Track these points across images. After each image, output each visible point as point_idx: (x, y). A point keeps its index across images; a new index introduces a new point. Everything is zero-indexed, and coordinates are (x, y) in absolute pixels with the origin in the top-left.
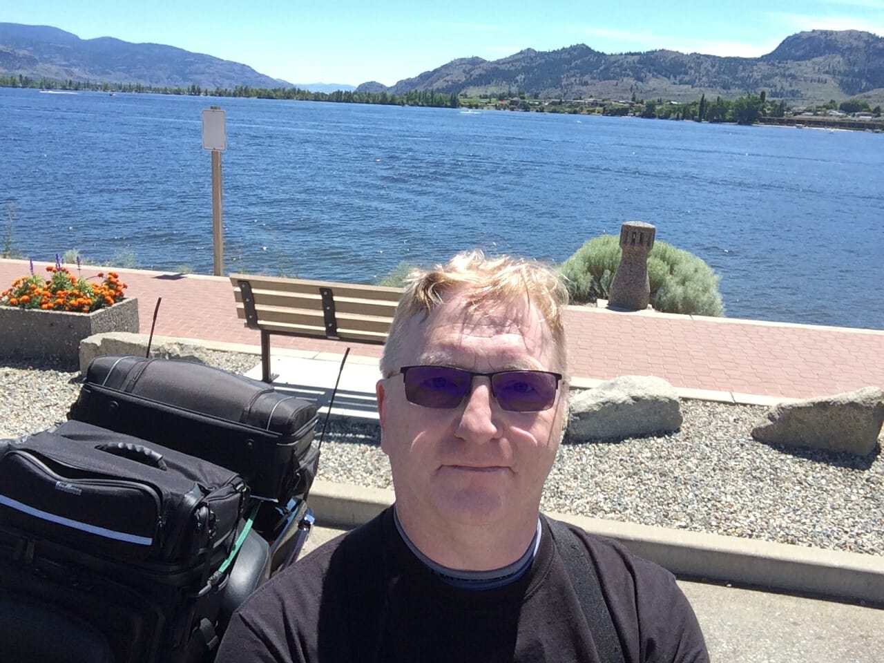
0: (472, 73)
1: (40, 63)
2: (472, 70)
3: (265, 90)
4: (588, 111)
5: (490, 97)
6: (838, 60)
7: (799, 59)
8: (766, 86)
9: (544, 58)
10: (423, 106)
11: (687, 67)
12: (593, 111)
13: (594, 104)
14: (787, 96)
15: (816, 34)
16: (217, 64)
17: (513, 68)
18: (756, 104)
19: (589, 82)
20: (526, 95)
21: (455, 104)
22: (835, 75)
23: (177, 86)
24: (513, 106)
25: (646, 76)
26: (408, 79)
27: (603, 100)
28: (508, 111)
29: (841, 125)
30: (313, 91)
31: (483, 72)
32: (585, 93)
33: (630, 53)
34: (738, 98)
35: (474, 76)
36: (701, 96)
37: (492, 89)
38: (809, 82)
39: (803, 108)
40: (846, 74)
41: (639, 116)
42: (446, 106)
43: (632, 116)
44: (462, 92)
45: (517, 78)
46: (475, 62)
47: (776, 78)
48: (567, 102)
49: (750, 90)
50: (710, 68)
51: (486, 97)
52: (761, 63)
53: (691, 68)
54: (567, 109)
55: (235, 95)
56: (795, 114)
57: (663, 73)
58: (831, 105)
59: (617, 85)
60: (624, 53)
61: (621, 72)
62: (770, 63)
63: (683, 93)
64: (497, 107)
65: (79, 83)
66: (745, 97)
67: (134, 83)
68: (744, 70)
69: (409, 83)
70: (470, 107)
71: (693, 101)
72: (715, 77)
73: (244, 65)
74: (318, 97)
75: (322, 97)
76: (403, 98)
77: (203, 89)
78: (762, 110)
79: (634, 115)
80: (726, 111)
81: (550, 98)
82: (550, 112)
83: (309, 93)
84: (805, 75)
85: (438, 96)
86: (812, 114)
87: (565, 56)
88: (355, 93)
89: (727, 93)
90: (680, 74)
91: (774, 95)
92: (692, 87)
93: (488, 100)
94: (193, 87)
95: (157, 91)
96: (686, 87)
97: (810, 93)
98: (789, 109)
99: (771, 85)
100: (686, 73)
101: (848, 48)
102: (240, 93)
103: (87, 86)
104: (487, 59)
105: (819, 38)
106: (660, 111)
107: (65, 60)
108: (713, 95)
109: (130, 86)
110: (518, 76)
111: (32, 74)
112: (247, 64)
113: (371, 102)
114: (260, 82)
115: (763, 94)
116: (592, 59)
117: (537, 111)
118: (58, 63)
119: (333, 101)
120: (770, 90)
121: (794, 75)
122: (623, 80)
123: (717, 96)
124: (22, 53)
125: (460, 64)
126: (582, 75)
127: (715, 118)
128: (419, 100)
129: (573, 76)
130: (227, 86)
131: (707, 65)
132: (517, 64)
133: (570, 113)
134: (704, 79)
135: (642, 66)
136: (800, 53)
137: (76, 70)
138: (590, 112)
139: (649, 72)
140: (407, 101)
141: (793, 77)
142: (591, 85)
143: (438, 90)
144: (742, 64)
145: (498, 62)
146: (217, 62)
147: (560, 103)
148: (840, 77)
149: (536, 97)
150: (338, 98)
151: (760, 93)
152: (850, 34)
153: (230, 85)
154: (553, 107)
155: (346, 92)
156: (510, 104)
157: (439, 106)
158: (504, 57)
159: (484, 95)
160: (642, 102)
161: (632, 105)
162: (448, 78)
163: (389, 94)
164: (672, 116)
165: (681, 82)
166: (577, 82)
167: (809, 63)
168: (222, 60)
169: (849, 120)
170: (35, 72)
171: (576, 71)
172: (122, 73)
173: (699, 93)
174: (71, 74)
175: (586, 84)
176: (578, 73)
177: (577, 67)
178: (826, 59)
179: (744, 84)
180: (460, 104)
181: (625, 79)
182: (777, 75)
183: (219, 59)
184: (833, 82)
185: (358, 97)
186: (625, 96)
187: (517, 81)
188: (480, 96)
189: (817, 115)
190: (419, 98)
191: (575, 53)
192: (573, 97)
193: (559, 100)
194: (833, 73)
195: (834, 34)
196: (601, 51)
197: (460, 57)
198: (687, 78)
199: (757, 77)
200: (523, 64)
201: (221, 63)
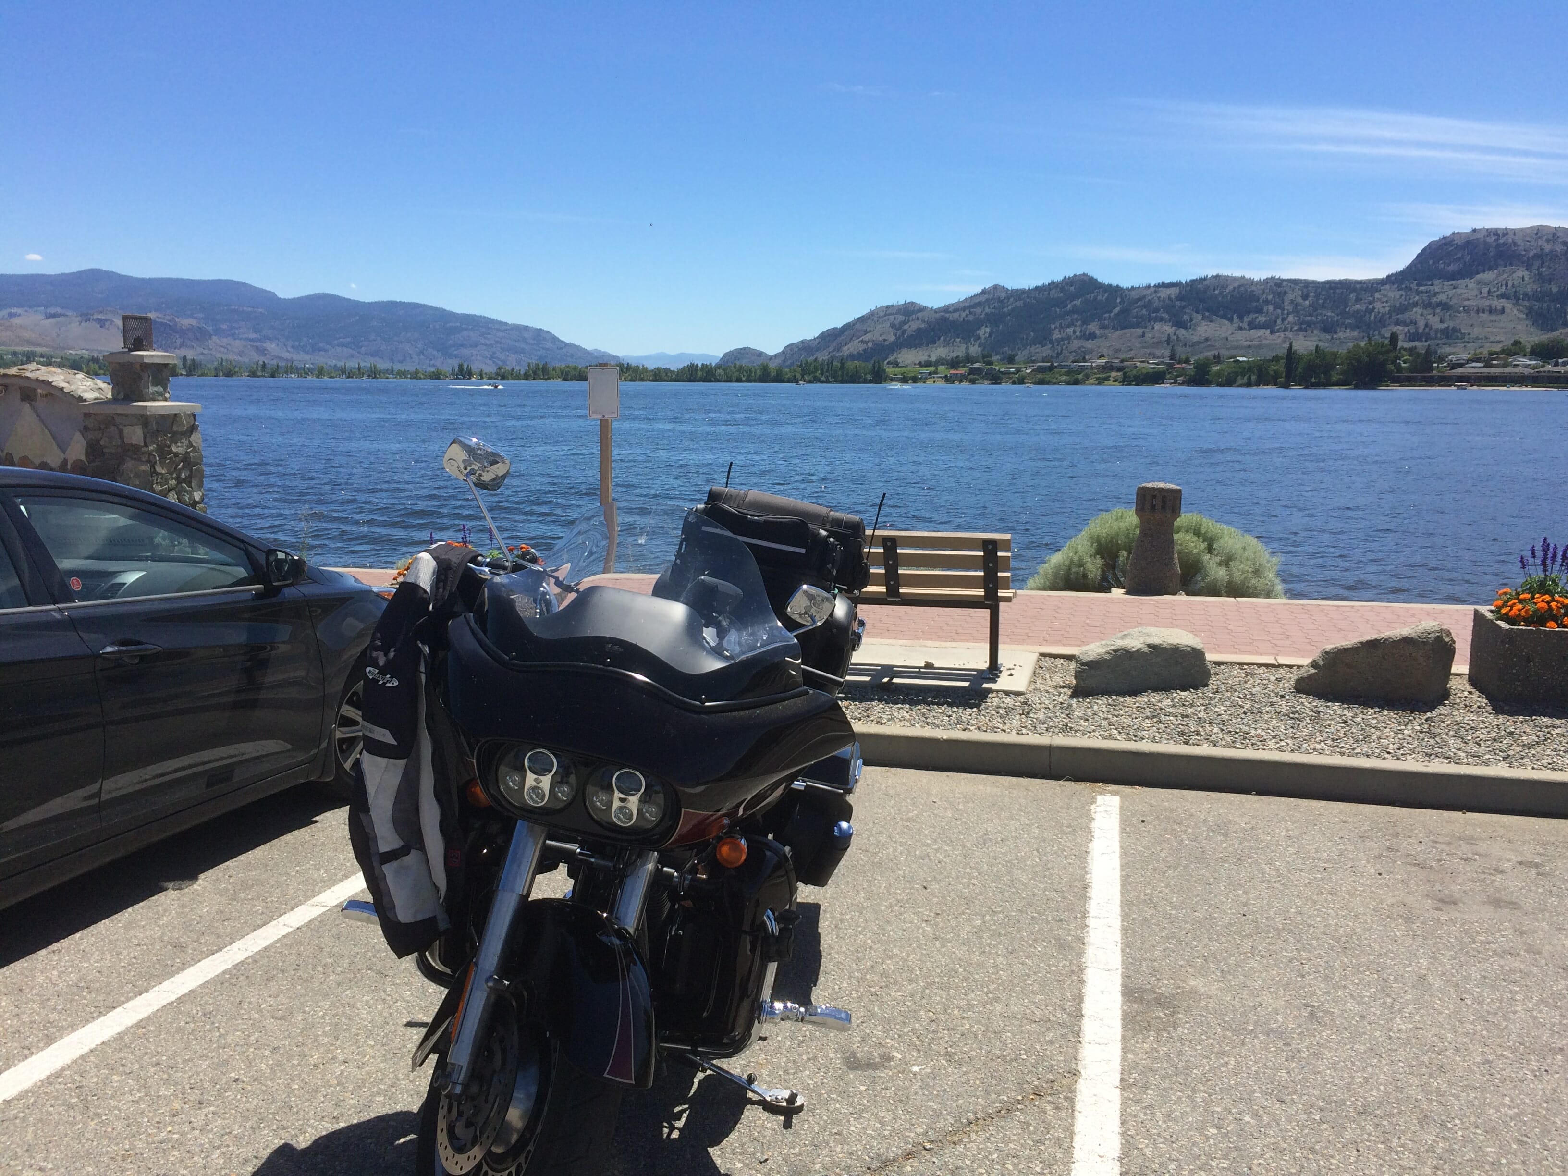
0: (906, 327)
1: (214, 338)
2: (905, 322)
3: (575, 368)
4: (1097, 379)
5: (936, 364)
6: (1520, 275)
7: (1453, 276)
8: (1397, 323)
9: (1020, 299)
10: (827, 382)
11: (1261, 301)
12: (1107, 379)
13: (1108, 368)
14: (1436, 338)
15: (1478, 236)
16: (498, 330)
17: (971, 318)
18: (1382, 354)
19: (1098, 333)
20: (995, 358)
21: (879, 377)
22: (1517, 299)
23: (434, 365)
24: (974, 376)
25: (1191, 320)
26: (802, 342)
27: (1122, 361)
28: (965, 384)
29: (1535, 380)
30: (651, 366)
31: (923, 326)
32: (1091, 352)
33: (1163, 283)
34: (1351, 345)
35: (909, 332)
36: (1287, 345)
37: (939, 352)
38: (1473, 314)
39: (1465, 356)
40: (1538, 297)
41: (1183, 383)
42: (866, 381)
43: (1171, 384)
44: (891, 358)
45: (978, 332)
46: (910, 310)
47: (1415, 310)
48: (1062, 367)
49: (1371, 332)
50: (1300, 300)
51: (928, 364)
52: (1387, 287)
53: (1267, 302)
54: (1064, 378)
55: (526, 377)
56: (1454, 366)
57: (1221, 312)
58: (1516, 349)
59: (1143, 335)
60: (1152, 285)
61: (1149, 314)
62: (1404, 286)
63: (1256, 343)
64: (948, 379)
65: (278, 366)
66: (1362, 344)
67: (366, 364)
68: (1358, 300)
69: (805, 347)
70: (904, 380)
71: (1274, 354)
72: (1311, 315)
73: (541, 330)
74: (660, 375)
75: (666, 374)
76: (795, 371)
77: (475, 368)
78: (1394, 362)
79: (1175, 382)
80: (1332, 367)
81: (1034, 362)
82: (1035, 383)
83: (645, 370)
84: (1466, 303)
85: (851, 365)
86: (1482, 365)
87: (1054, 293)
88: (718, 366)
89: (1332, 338)
90: (1249, 313)
91: (1412, 338)
92: (1272, 332)
93: (932, 369)
94: (461, 367)
95: (402, 374)
96: (1261, 332)
97: (1476, 331)
98: (1441, 359)
99: (1408, 321)
100: (1259, 311)
101: (1536, 257)
102: (535, 373)
103: (291, 369)
104: (929, 305)
105: (1485, 242)
106: (1219, 374)
107: (255, 332)
108: (1308, 343)
109: (359, 368)
110: (979, 328)
111: (202, 354)
112: (545, 328)
113: (744, 379)
114: (565, 355)
115: (1394, 338)
116: (1099, 298)
117: (1014, 383)
118: (244, 336)
119: (684, 381)
120: (1406, 330)
121: (1446, 304)
122: (1153, 328)
123: (1315, 344)
124: (186, 322)
125: (885, 315)
126: (1085, 322)
127: (1313, 380)
128: (822, 373)
129: (1069, 326)
130: (512, 362)
131: (1295, 295)
132: (978, 310)
133: (1068, 383)
134: (1291, 318)
135: (1184, 303)
136: (1452, 268)
137: (271, 346)
138: (1101, 381)
139: (1197, 312)
140: (803, 376)
141: (1445, 306)
142: (1101, 337)
143: (852, 357)
144: (1354, 290)
145: (946, 309)
146: (497, 326)
147: (1051, 368)
148: (1526, 303)
149: (1011, 360)
150: (691, 375)
151: (1388, 335)
152: (1538, 232)
153: (519, 362)
154: (1040, 376)
155: (703, 364)
156: (969, 374)
157: (853, 381)
158: (957, 301)
159: (925, 362)
160: (1187, 361)
161: (1170, 366)
162: (866, 338)
163: (773, 365)
164: (1240, 381)
165: (1252, 326)
166: (1078, 334)
167: (1471, 283)
168: (506, 324)
169: (1549, 372)
170: (206, 352)
171: (1075, 316)
172: (345, 349)
173: (1284, 342)
174: (262, 351)
175: (1092, 336)
176: (1077, 320)
177: (1075, 311)
178: (1499, 275)
179: (1361, 322)
180: (888, 376)
181: (1157, 326)
182: (1416, 304)
183: (501, 323)
184: (1515, 311)
185: (722, 373)
186: (1158, 352)
187: (979, 338)
188: (920, 363)
189: (1492, 366)
190: (822, 370)
191: (1072, 289)
192: (1072, 358)
193: (1049, 364)
194: (1515, 297)
195: (1511, 234)
196: (1115, 284)
197: (885, 304)
198: (1262, 319)
199: (1382, 310)
200: (987, 310)
201: (504, 327)
